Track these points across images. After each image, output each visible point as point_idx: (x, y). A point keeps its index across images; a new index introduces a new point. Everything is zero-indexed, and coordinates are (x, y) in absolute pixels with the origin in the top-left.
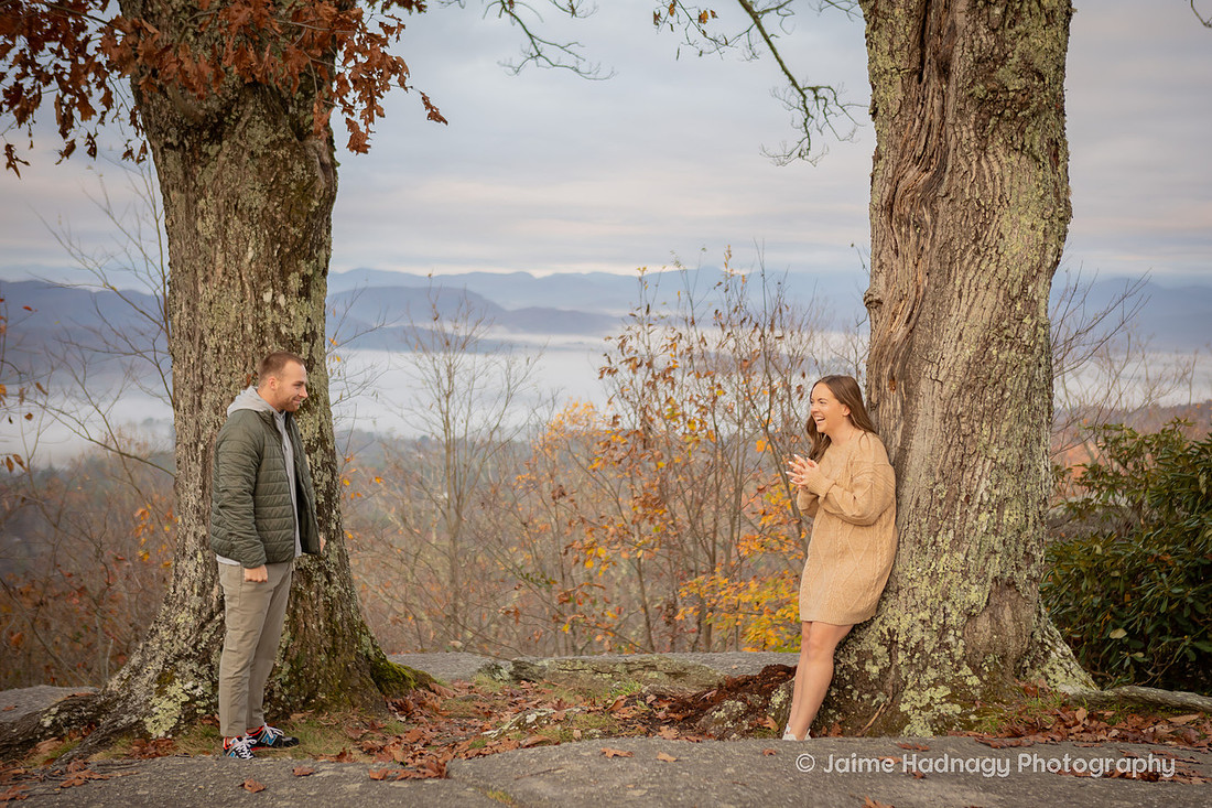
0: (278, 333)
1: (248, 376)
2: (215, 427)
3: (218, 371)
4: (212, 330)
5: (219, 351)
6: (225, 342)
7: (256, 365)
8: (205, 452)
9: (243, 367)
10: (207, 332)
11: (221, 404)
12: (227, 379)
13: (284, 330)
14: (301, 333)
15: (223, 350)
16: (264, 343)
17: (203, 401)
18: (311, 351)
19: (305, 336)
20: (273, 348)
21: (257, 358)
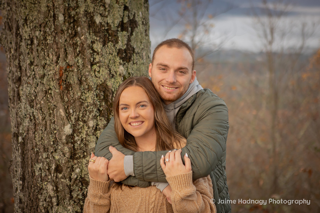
0: (91, 24)
1: (61, 69)
2: (31, 120)
3: (32, 63)
4: (26, 20)
5: (32, 42)
6: (37, 33)
7: (69, 57)
8: (23, 144)
9: (55, 58)
10: (21, 22)
11: (36, 96)
12: (39, 71)
13: (98, 20)
14: (117, 22)
15: (35, 42)
16: (76, 34)
17: (21, 93)
18: (129, 40)
19: (122, 26)
20: (86, 38)
21: (70, 50)
